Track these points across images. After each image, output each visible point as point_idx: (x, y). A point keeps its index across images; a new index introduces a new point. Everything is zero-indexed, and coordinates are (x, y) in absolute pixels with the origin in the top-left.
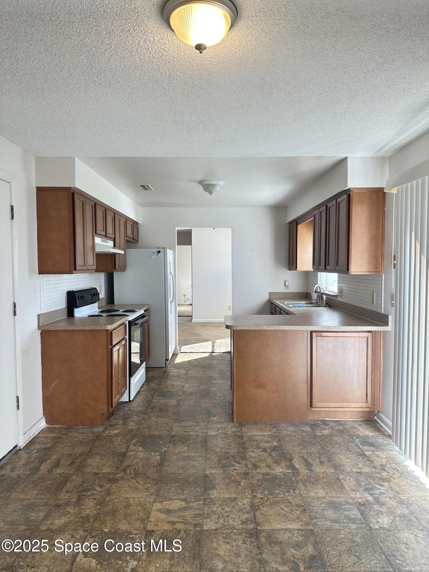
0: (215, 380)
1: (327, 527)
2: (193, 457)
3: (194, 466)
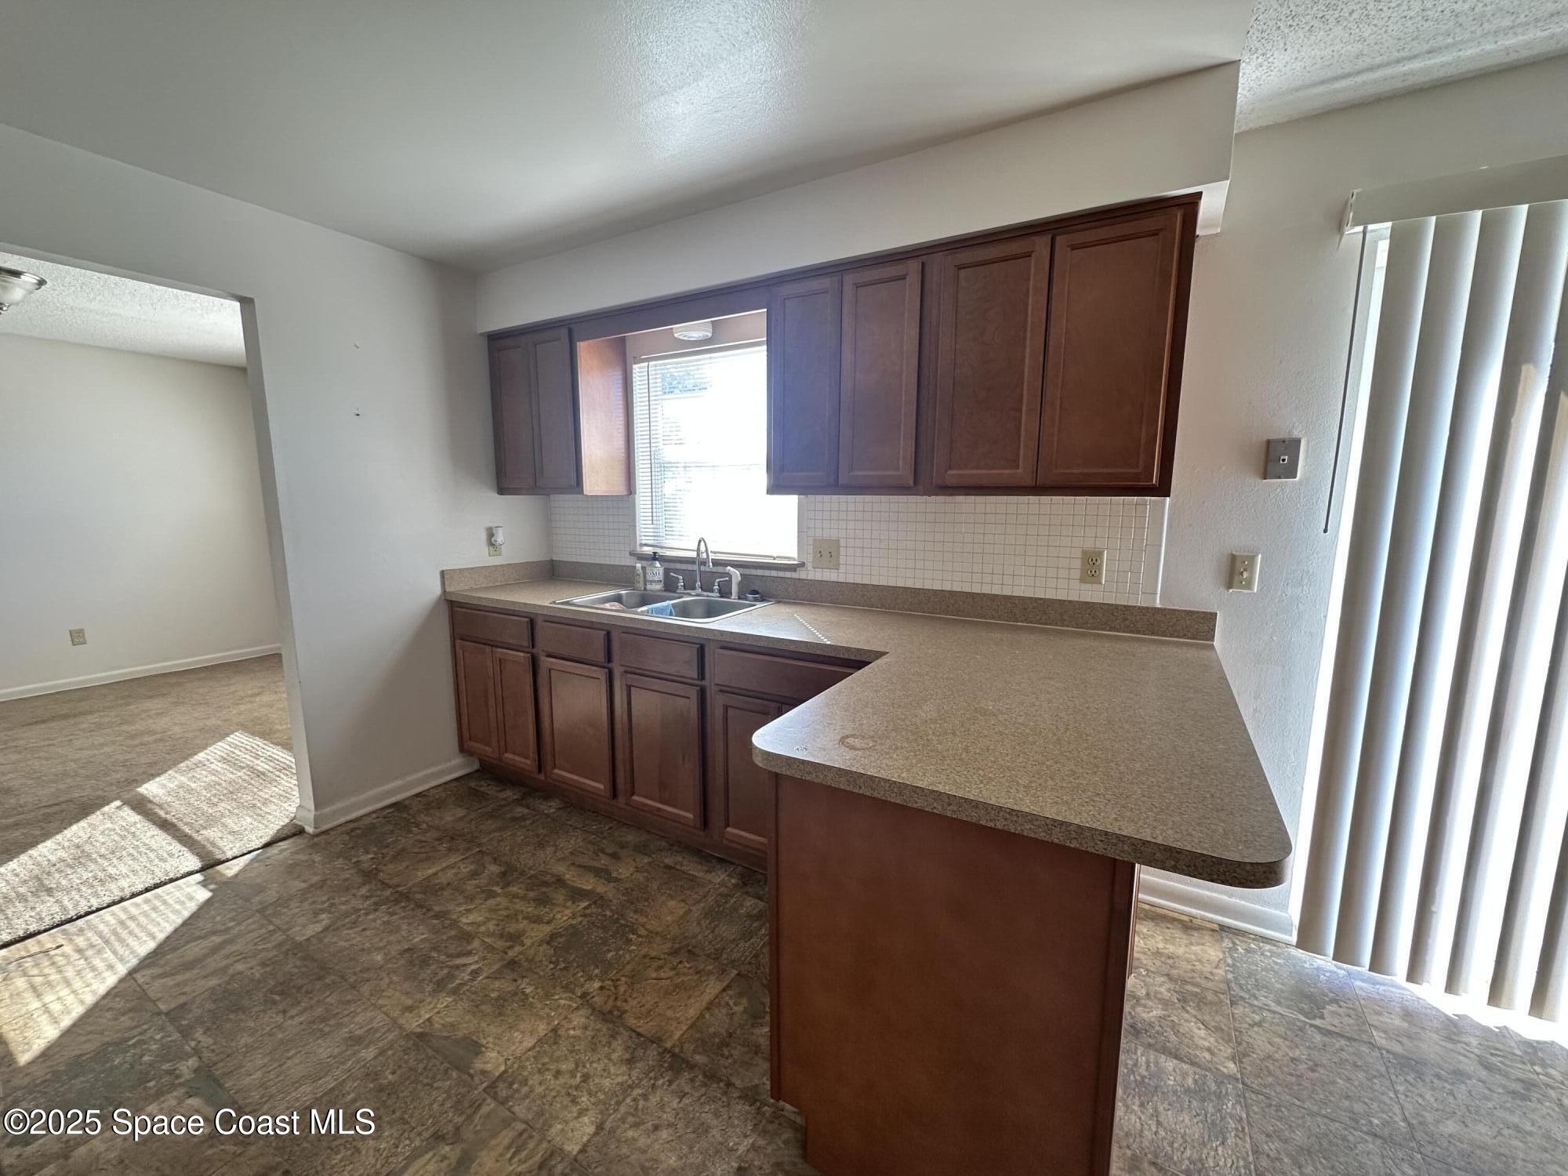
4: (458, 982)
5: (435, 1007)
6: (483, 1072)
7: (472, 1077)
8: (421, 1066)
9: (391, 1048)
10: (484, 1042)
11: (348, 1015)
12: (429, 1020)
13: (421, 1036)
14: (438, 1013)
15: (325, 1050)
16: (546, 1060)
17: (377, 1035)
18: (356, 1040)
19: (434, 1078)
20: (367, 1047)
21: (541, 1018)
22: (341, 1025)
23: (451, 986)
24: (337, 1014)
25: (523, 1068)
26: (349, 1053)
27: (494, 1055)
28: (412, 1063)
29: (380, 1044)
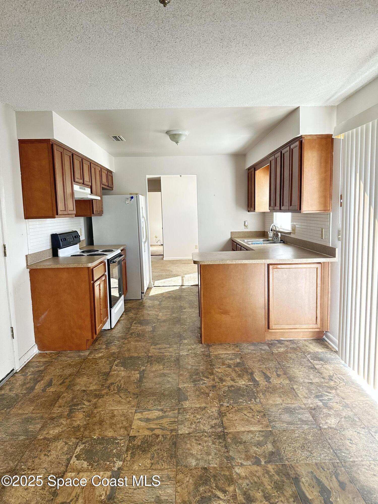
0: (185, 309)
1: (284, 428)
2: (168, 374)
3: (169, 382)
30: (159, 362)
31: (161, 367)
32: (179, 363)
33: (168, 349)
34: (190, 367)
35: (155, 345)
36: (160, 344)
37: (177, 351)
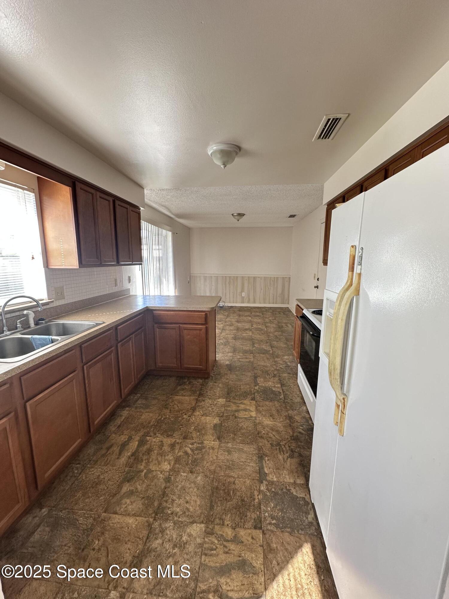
4: (198, 445)
5: (209, 443)
6: (219, 420)
7: (222, 421)
8: (225, 432)
9: (226, 442)
10: (213, 425)
11: (224, 462)
12: (213, 441)
13: (219, 439)
14: (210, 441)
15: (235, 456)
16: (211, 412)
17: (224, 448)
18: (229, 452)
19: (226, 427)
20: (229, 447)
21: (201, 420)
22: (228, 460)
23: (200, 446)
24: (225, 465)
25: (215, 415)
26: (232, 450)
27: (215, 421)
28: (226, 434)
29: (226, 445)
30: (246, 350)
31: (244, 348)
32: (234, 349)
33: (240, 357)
34: (228, 347)
35: (250, 361)
36: (247, 362)
37: (234, 355)
